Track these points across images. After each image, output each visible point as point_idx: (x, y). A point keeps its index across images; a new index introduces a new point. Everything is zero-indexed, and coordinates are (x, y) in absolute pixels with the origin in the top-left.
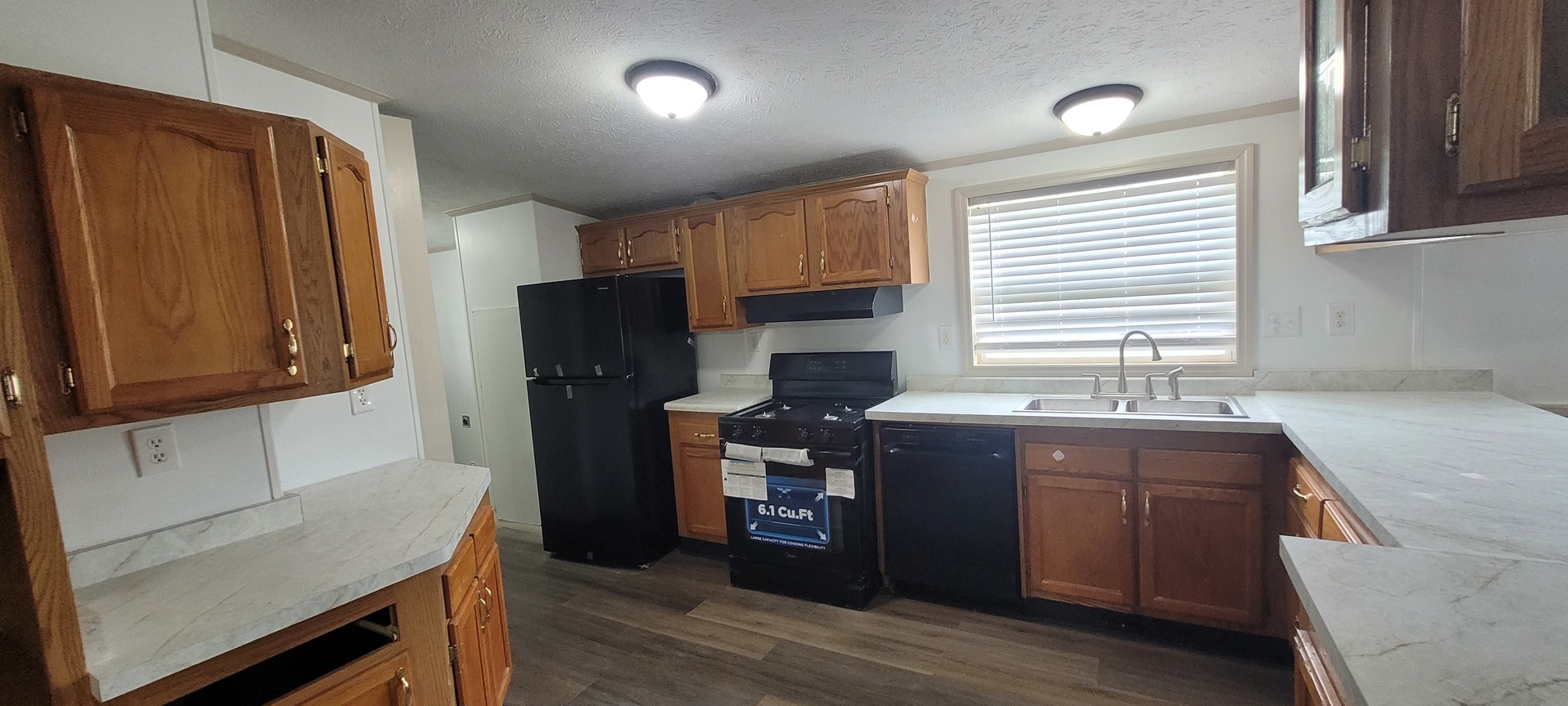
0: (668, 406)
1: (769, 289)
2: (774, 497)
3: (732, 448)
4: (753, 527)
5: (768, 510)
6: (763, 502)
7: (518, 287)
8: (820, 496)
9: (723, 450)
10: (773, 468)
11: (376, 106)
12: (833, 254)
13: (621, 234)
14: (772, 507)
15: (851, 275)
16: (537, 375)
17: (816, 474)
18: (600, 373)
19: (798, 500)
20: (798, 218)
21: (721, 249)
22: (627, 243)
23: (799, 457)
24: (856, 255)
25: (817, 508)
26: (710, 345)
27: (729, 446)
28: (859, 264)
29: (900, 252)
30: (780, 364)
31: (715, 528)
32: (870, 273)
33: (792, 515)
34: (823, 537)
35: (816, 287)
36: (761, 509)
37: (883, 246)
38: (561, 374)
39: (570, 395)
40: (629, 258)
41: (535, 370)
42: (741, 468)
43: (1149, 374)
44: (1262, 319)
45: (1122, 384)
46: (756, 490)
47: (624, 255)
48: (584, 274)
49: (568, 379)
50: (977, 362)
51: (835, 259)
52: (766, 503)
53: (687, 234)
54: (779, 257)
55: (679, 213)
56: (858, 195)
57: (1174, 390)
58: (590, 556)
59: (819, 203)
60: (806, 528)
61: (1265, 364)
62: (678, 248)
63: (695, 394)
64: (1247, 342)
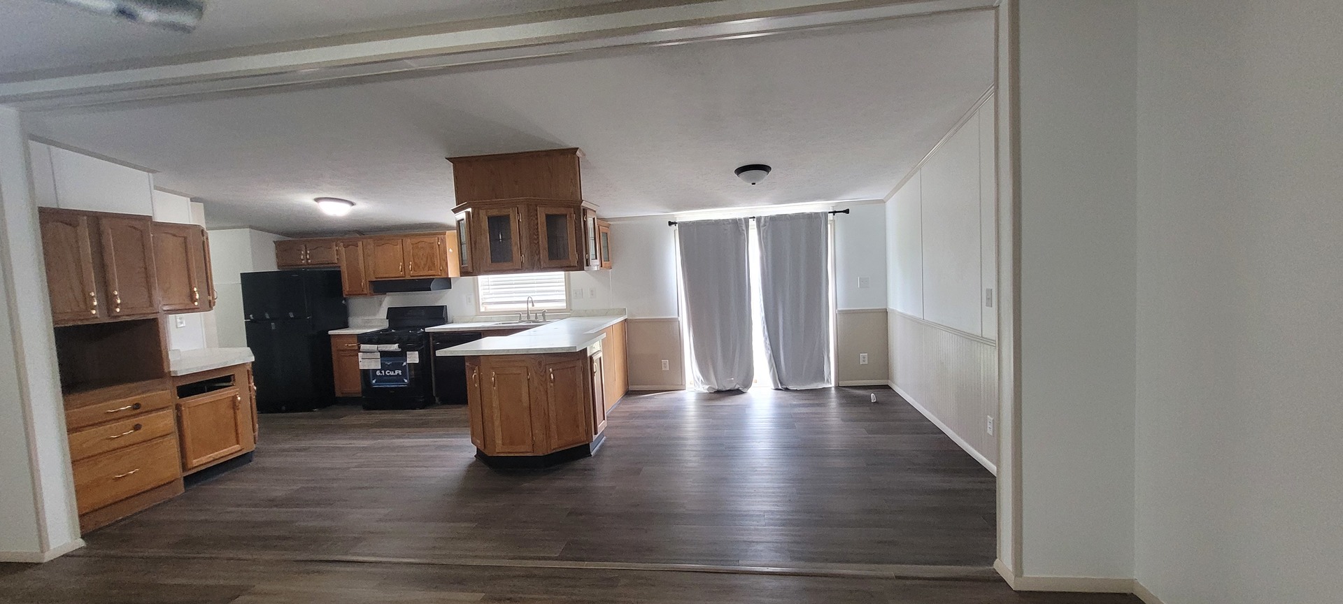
0: (331, 332)
1: (385, 278)
2: (384, 367)
3: (363, 347)
4: (374, 382)
5: (382, 373)
6: (379, 370)
7: (241, 274)
8: (405, 364)
9: (359, 348)
10: (384, 354)
11: (189, 199)
12: (415, 264)
13: (303, 247)
14: (383, 372)
15: (423, 273)
16: (252, 318)
17: (402, 355)
18: (292, 316)
19: (399, 366)
20: (399, 247)
21: (361, 258)
22: (306, 252)
23: (395, 347)
24: (425, 265)
25: (403, 369)
26: (356, 304)
27: (362, 345)
28: (427, 268)
29: (444, 265)
30: (392, 313)
31: (355, 387)
32: (431, 272)
33: (392, 373)
34: (406, 381)
35: (408, 277)
36: (378, 373)
37: (437, 262)
38: (268, 317)
39: (273, 328)
40: (308, 259)
41: (251, 316)
42: (369, 355)
43: (536, 312)
44: (572, 293)
45: (528, 317)
46: (375, 364)
47: (305, 258)
48: (279, 266)
49: (272, 319)
50: (482, 309)
51: (416, 266)
52: (380, 370)
53: (343, 250)
54: (390, 263)
55: (338, 240)
56: (425, 240)
57: (544, 318)
58: (284, 408)
59: (408, 241)
60: (398, 379)
61: (573, 308)
62: (337, 256)
63: (346, 326)
64: (569, 300)
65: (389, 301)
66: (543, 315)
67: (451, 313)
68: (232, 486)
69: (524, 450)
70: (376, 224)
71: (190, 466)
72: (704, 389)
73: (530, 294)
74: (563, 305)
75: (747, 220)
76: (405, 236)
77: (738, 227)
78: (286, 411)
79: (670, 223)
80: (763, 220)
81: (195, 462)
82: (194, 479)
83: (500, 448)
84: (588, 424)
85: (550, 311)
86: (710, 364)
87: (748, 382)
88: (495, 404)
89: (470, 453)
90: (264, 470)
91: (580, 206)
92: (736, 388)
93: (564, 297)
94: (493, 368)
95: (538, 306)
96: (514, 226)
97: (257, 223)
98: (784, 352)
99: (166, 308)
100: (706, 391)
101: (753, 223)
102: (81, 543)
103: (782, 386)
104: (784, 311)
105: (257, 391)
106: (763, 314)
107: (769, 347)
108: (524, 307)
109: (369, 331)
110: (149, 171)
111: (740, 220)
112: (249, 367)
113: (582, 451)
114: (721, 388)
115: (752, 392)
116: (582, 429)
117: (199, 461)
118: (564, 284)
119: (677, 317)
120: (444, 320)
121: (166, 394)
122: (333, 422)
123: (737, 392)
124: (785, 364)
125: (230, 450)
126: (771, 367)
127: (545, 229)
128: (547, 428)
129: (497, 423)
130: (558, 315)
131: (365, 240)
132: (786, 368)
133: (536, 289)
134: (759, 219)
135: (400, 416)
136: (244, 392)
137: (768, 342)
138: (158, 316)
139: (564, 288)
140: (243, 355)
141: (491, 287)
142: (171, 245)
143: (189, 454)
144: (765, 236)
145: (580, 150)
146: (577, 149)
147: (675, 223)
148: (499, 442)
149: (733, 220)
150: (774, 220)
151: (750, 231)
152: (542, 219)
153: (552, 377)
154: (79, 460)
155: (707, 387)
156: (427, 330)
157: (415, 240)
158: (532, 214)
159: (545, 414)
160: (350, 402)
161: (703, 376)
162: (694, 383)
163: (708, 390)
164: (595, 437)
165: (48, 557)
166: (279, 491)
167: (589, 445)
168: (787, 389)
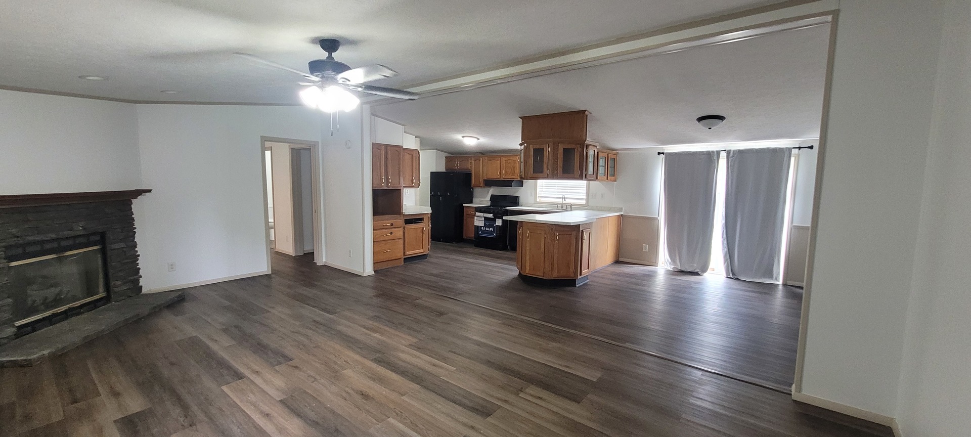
0: (464, 205)
1: (491, 178)
2: (485, 226)
3: (477, 214)
4: (480, 233)
7: (431, 172)
8: (495, 225)
9: (475, 214)
10: (486, 219)
11: (415, 137)
12: (506, 172)
13: (457, 160)
15: (509, 177)
16: (433, 194)
17: (494, 220)
18: (449, 195)
19: (491, 226)
20: (499, 162)
21: (481, 167)
22: (458, 163)
23: (491, 216)
24: (510, 172)
25: (494, 228)
26: (477, 191)
27: (477, 213)
28: (511, 175)
30: (493, 198)
31: (471, 235)
32: (513, 177)
33: (488, 230)
34: (495, 234)
35: (502, 179)
36: (482, 228)
38: (439, 194)
39: (441, 200)
42: (479, 218)
43: (567, 205)
44: (590, 195)
45: (562, 207)
46: (481, 224)
47: (457, 166)
48: (446, 169)
49: (441, 195)
50: (538, 200)
51: (506, 173)
52: (484, 227)
53: (473, 162)
54: (493, 171)
55: (471, 157)
56: (512, 158)
57: (571, 209)
58: (441, 240)
59: (504, 159)
60: (491, 233)
61: (590, 204)
62: (471, 166)
63: (471, 202)
64: (587, 200)
65: (493, 191)
66: (571, 207)
67: (521, 200)
68: (419, 266)
69: (539, 274)
70: (491, 149)
71: (406, 254)
72: (670, 268)
73: (564, 194)
74: (584, 202)
75: (718, 153)
76: (503, 156)
77: (710, 158)
78: (443, 242)
79: (659, 153)
80: (732, 153)
81: (408, 253)
82: (408, 260)
83: (528, 271)
84: (576, 268)
85: (575, 205)
86: (677, 251)
87: (705, 269)
88: (528, 248)
89: (516, 273)
90: (431, 263)
91: (584, 143)
92: (696, 271)
93: (585, 197)
94: (529, 229)
95: (568, 201)
96: (546, 154)
97: (439, 148)
98: (738, 252)
99: (404, 185)
100: (672, 270)
101: (723, 155)
102: (374, 273)
103: (733, 274)
104: (742, 221)
105: (431, 228)
106: (724, 221)
107: (726, 246)
108: (560, 201)
109: (481, 206)
110: (403, 125)
111: (713, 152)
112: (429, 215)
113: (572, 282)
114: (683, 269)
115: (707, 275)
116: (572, 270)
117: (409, 253)
118: (585, 189)
119: (657, 217)
120: (517, 204)
121: (400, 222)
122: (461, 249)
123: (697, 274)
124: (738, 261)
125: (419, 251)
126: (725, 261)
127: (562, 156)
128: (552, 265)
129: (528, 258)
130: (579, 207)
131: (484, 158)
132: (738, 263)
133: (569, 191)
134: (728, 152)
135: (490, 252)
136: (426, 226)
137: (725, 242)
138: (401, 188)
139: (585, 191)
140: (428, 210)
141: (544, 188)
142: (408, 157)
143: (406, 249)
144: (732, 164)
145: (588, 111)
146: (586, 110)
147: (663, 153)
148: (528, 268)
149: (707, 152)
150: (741, 153)
151: (720, 160)
152: (561, 151)
153: (558, 238)
154: (375, 242)
155: (673, 267)
156: (508, 208)
157: (507, 159)
158: (555, 149)
159: (552, 257)
160: (468, 242)
161: (671, 259)
162: (663, 263)
163: (673, 268)
164: (579, 277)
165: (365, 275)
166: (435, 272)
167: (575, 280)
168: (738, 279)
